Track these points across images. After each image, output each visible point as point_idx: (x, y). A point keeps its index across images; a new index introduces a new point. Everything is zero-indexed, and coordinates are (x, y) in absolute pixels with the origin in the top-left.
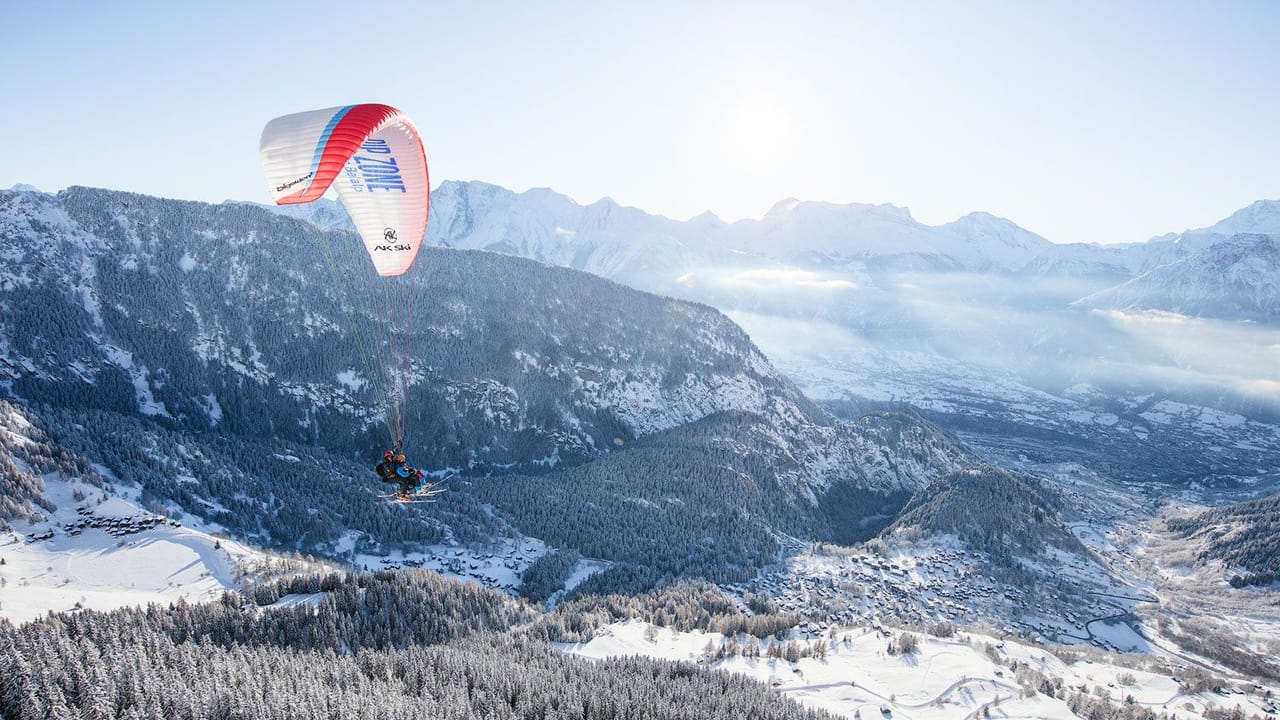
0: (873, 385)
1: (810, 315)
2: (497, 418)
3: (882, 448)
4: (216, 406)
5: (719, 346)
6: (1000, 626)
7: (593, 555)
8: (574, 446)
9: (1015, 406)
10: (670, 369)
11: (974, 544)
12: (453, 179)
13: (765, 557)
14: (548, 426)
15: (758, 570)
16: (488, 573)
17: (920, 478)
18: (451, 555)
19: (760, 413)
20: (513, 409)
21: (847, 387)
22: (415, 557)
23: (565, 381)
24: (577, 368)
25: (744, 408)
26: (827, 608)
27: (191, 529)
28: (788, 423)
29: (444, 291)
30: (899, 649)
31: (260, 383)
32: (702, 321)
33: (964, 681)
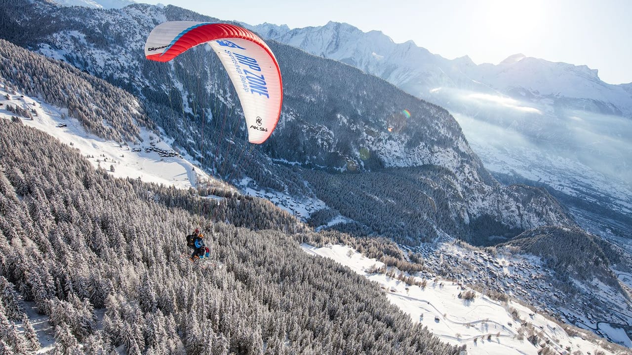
0: (530, 171)
1: (506, 124)
2: (322, 144)
3: (518, 204)
4: (211, 114)
5: (443, 131)
6: (544, 307)
7: (345, 215)
8: (354, 165)
9: (618, 202)
10: (413, 138)
11: (548, 264)
12: (334, 21)
13: (429, 238)
15: (422, 244)
16: (297, 209)
17: (534, 224)
18: (284, 198)
19: (454, 171)
20: (330, 141)
21: (513, 168)
22: (270, 195)
23: (358, 133)
24: (365, 128)
25: (446, 166)
26: (450, 270)
27: (187, 161)
28: (468, 179)
29: (312, 79)
30: (464, 297)
31: (229, 107)
32: (437, 116)
33: (487, 321)
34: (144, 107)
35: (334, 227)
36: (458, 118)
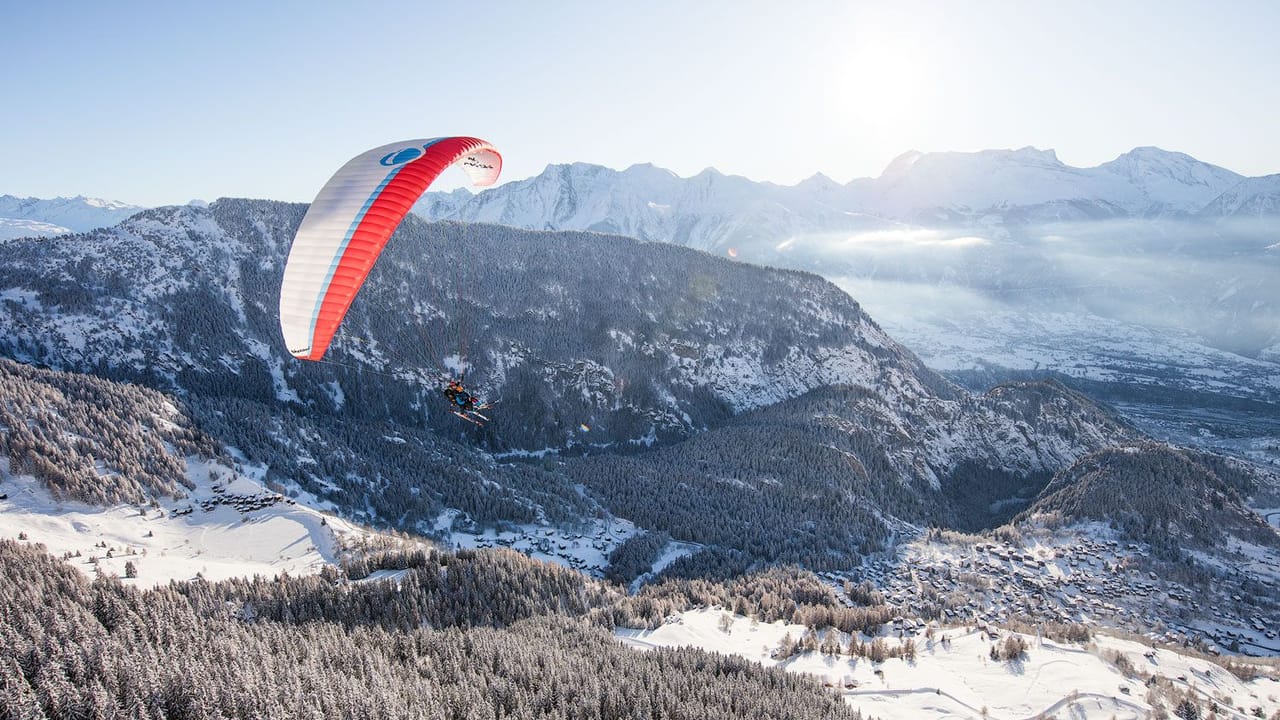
0: (1013, 353)
1: (935, 278)
2: (594, 398)
3: (1018, 423)
4: (339, 391)
5: (825, 316)
6: (1162, 631)
7: (682, 537)
8: (671, 425)
9: (1195, 372)
10: (772, 342)
11: (1129, 534)
12: (556, 163)
13: (873, 541)
14: (644, 405)
15: (864, 559)
16: (576, 553)
17: (1066, 456)
18: (541, 535)
19: (873, 387)
20: (609, 388)
21: (978, 356)
22: (507, 536)
23: (661, 358)
24: (672, 345)
25: (854, 381)
26: (942, 602)
27: (306, 506)
28: (905, 397)
29: (541, 274)
30: (1003, 654)
31: (377, 369)
32: (805, 290)
33: (1076, 696)
34: (188, 412)
35: (669, 572)
36: (844, 284)
